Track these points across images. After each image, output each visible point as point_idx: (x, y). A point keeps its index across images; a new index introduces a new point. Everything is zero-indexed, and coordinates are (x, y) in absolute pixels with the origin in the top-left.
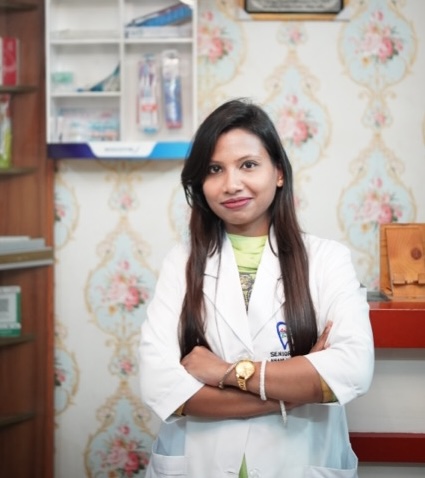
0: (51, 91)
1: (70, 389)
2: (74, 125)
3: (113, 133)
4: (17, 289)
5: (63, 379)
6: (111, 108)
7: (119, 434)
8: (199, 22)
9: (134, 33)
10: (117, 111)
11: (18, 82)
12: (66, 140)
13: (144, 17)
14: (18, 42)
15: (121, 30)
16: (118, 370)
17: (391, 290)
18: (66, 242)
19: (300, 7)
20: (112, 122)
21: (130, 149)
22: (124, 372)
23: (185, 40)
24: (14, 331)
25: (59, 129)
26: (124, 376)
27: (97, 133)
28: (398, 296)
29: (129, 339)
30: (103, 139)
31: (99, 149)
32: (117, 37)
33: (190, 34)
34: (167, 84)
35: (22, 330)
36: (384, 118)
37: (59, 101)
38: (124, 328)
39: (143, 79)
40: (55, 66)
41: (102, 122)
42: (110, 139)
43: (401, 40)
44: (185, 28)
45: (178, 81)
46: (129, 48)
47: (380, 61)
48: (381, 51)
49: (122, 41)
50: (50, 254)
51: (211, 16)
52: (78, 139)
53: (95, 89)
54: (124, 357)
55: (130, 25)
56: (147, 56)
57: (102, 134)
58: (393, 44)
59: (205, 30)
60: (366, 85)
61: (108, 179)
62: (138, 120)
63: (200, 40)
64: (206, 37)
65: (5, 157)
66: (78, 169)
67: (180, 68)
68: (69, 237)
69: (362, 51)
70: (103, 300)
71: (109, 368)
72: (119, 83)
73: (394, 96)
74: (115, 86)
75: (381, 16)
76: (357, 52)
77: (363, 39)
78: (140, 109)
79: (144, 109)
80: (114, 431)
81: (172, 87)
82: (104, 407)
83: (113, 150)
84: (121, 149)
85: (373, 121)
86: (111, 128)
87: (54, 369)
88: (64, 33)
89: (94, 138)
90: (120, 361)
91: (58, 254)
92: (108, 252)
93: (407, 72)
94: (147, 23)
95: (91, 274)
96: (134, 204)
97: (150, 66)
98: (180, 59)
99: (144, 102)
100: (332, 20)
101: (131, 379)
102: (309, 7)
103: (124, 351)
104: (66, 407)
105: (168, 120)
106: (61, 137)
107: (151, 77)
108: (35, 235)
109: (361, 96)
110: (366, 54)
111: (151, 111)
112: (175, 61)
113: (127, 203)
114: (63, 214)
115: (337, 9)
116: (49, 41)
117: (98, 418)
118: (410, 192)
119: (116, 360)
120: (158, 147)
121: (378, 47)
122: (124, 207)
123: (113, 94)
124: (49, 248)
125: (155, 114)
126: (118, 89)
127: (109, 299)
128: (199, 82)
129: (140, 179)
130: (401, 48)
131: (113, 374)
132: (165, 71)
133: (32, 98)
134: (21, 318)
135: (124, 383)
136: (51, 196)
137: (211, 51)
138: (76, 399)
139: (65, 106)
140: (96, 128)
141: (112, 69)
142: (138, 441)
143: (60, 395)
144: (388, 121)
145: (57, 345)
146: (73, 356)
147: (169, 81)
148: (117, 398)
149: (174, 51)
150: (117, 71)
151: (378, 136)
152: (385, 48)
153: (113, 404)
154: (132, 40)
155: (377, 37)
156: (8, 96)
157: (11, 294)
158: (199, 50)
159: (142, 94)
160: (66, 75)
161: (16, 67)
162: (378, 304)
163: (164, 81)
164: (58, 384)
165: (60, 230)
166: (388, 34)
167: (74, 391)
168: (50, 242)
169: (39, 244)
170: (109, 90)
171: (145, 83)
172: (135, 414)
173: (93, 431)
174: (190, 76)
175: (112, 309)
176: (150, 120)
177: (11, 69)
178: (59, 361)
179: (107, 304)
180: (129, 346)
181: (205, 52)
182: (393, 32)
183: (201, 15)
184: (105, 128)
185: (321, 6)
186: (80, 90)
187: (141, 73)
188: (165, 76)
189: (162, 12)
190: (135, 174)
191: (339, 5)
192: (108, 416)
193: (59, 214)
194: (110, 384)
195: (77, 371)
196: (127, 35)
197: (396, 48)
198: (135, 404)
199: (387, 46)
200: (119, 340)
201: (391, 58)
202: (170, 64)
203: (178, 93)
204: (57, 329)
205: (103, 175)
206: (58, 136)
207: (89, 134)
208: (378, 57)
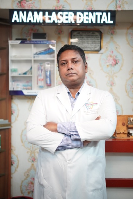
0: (11, 74)
1: (16, 166)
2: (18, 85)
3: (30, 87)
5: (14, 163)
6: (29, 79)
7: (31, 180)
9: (36, 57)
10: (31, 81)
12: (15, 89)
15: (33, 56)
16: (31, 161)
17: (116, 135)
18: (15, 121)
19: (88, 49)
20: (30, 84)
21: (35, 92)
23: (52, 59)
25: (13, 86)
26: (32, 162)
27: (25, 88)
28: (118, 137)
29: (34, 151)
30: (27, 89)
31: (26, 92)
32: (31, 58)
33: (54, 57)
34: (47, 73)
35: (1, 148)
36: (113, 83)
37: (13, 77)
38: (33, 148)
39: (39, 71)
40: (12, 66)
41: (26, 84)
42: (29, 89)
43: (119, 60)
44: (52, 55)
45: (50, 72)
46: (35, 61)
48: (112, 63)
49: (33, 59)
50: (10, 125)
52: (19, 89)
53: (25, 74)
54: (33, 157)
55: (35, 54)
56: (41, 64)
58: (116, 61)
60: (108, 73)
61: (28, 102)
62: (37, 84)
66: (19, 99)
67: (51, 67)
68: (16, 120)
71: (28, 160)
73: (116, 77)
74: (31, 73)
75: (112, 52)
76: (105, 63)
77: (107, 59)
78: (38, 80)
79: (39, 80)
80: (29, 179)
81: (48, 73)
82: (27, 172)
83: (30, 92)
84: (33, 92)
85: (110, 85)
86: (29, 86)
87: (11, 160)
88: (15, 56)
89: (24, 89)
90: (31, 158)
91: (12, 125)
93: (120, 69)
94: (40, 53)
95: (23, 131)
97: (42, 67)
98: (51, 65)
99: (39, 78)
100: (97, 53)
101: (35, 164)
102: (90, 49)
103: (33, 155)
104: (15, 172)
105: (47, 83)
106: (13, 89)
107: (42, 70)
108: (5, 119)
109: (106, 77)
110: (108, 64)
111: (42, 81)
112: (49, 65)
114: (14, 112)
115: (99, 50)
116: (10, 59)
117: (25, 175)
118: (121, 106)
119: (30, 157)
121: (111, 62)
123: (30, 75)
124: (10, 123)
125: (43, 82)
126: (31, 74)
128: (57, 72)
130: (119, 62)
131: (29, 162)
132: (46, 68)
133: (5, 76)
134: (1, 144)
135: (33, 165)
136: (10, 107)
138: (18, 170)
139: (15, 79)
140: (24, 86)
141: (29, 68)
143: (13, 168)
144: (114, 84)
145: (12, 153)
146: (17, 156)
147: (47, 71)
148: (31, 169)
149: (49, 62)
150: (31, 68)
151: (111, 89)
152: (114, 62)
153: (29, 171)
154: (36, 59)
155: (111, 58)
159: (39, 76)
160: (16, 69)
162: (112, 139)
163: (46, 72)
164: (12, 165)
165: (13, 117)
166: (115, 58)
167: (17, 167)
168: (10, 121)
169: (6, 122)
170: (29, 74)
171: (40, 72)
173: (23, 179)
174: (54, 70)
176: (41, 83)
178: (12, 158)
180: (34, 153)
182: (116, 57)
184: (27, 86)
185: (94, 49)
186: (20, 74)
187: (39, 69)
188: (46, 70)
189: (45, 50)
192: (28, 175)
193: (13, 112)
194: (29, 165)
195: (18, 161)
196: (34, 57)
197: (117, 62)
199: (114, 61)
200: (31, 151)
201: (115, 65)
203: (50, 75)
204: (12, 148)
205: (26, 100)
206: (13, 88)
207: (22, 88)
208: (111, 65)
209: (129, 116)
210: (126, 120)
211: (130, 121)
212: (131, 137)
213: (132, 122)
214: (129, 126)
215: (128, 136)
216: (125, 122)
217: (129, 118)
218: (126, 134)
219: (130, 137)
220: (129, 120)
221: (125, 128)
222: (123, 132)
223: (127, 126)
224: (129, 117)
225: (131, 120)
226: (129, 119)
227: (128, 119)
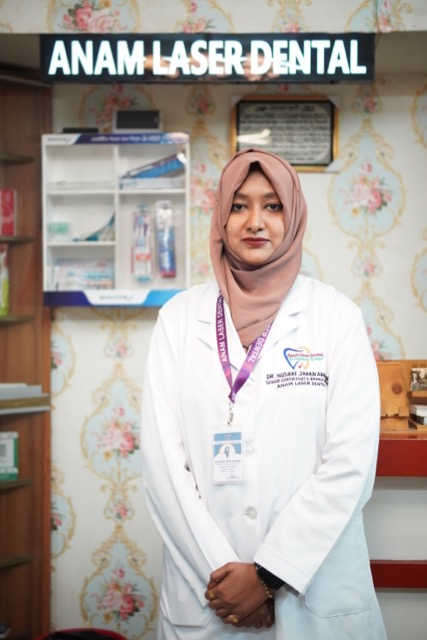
0: (48, 241)
1: (66, 533)
2: (70, 274)
3: (108, 282)
4: (15, 435)
5: (60, 523)
6: (107, 257)
7: (115, 577)
8: (192, 175)
9: (128, 185)
10: (112, 260)
11: (16, 232)
12: (62, 288)
13: (139, 168)
14: (15, 193)
15: (116, 182)
16: (114, 515)
18: (63, 390)
19: (291, 159)
20: (107, 271)
21: (125, 297)
22: (119, 516)
23: (178, 191)
24: (11, 475)
25: (54, 278)
26: (119, 521)
27: (92, 282)
29: (123, 484)
30: (98, 287)
31: (95, 297)
32: (112, 188)
33: (183, 185)
34: (161, 234)
35: (19, 475)
36: (373, 268)
37: (56, 250)
38: (119, 474)
39: (137, 230)
40: (51, 216)
41: (98, 271)
42: (105, 287)
43: (390, 191)
44: (177, 179)
45: (172, 231)
46: (124, 198)
47: (369, 211)
48: (370, 202)
49: (116, 192)
50: (47, 401)
51: (204, 168)
52: (75, 288)
53: (93, 238)
54: (120, 502)
55: (124, 177)
56: (142, 207)
57: (97, 283)
58: (382, 195)
59: (198, 182)
60: (356, 236)
61: (103, 327)
62: (132, 270)
63: (192, 191)
64: (199, 189)
65: (3, 305)
66: (75, 318)
67: (174, 218)
68: (65, 385)
69: (352, 202)
70: (99, 446)
71: (105, 512)
72: (114, 233)
73: (383, 246)
74: (110, 236)
75: (370, 168)
76: (346, 203)
77: (352, 190)
78: (135, 259)
79: (138, 258)
80: (109, 575)
81: (166, 238)
82: (100, 551)
83: (108, 298)
84: (116, 297)
85: (362, 271)
86: (106, 277)
87: (51, 514)
88: (60, 184)
89: (89, 286)
90: (115, 505)
91: (55, 401)
92: (104, 398)
93: (396, 222)
94: (142, 174)
95: (87, 421)
96: (129, 352)
97: (145, 216)
98: (173, 209)
99: (138, 251)
100: (322, 172)
101: (126, 524)
102: (299, 159)
103: (119, 496)
104: (63, 551)
105: (162, 269)
106: (57, 286)
108: (33, 382)
109: (350, 246)
110: (356, 205)
111: (146, 261)
112: (169, 212)
113: (122, 351)
114: (60, 362)
115: (327, 161)
116: (46, 192)
117: (94, 562)
118: (399, 340)
119: (111, 505)
120: (152, 295)
121: (367, 198)
122: (119, 354)
123: (108, 243)
124: (46, 395)
125: (149, 263)
126: (113, 239)
127: (104, 445)
128: (192, 234)
129: (135, 328)
130: (390, 199)
131: (108, 518)
132: (158, 221)
133: (30, 248)
134: (18, 463)
135: (119, 528)
136: (47, 344)
137: (204, 202)
138: (72, 543)
139: (64, 256)
140: (92, 278)
141: (107, 219)
142: (133, 583)
143: (57, 539)
144: (376, 271)
145: (53, 490)
146: (69, 501)
147: (162, 231)
148: (113, 542)
149: (167, 202)
150: (112, 221)
151: (367, 285)
152: (373, 199)
153: (108, 548)
154: (127, 191)
155: (366, 188)
156: (6, 246)
157: (8, 439)
158: (192, 202)
159: (137, 244)
160: (61, 225)
161: (14, 217)
163: (157, 232)
164: (55, 528)
165: (57, 378)
166: (377, 185)
167: (70, 536)
168: (47, 388)
169: (36, 391)
170: (105, 240)
171: (139, 233)
172: (130, 558)
173: (89, 575)
174: (183, 227)
175: (107, 455)
176: (144, 269)
177: (8, 220)
178: (55, 506)
179: (103, 450)
180: (124, 491)
181: (198, 203)
182: (382, 183)
183: (193, 166)
184: (101, 277)
185: (312, 159)
186: (76, 240)
187: (137, 223)
188: (161, 227)
189: (156, 164)
190: (130, 323)
191: (329, 157)
192: (104, 560)
193: (55, 361)
194: (106, 528)
195: (73, 515)
196: (121, 186)
197: (385, 199)
198: (130, 547)
199: (376, 197)
200: (115, 485)
201: (380, 208)
202: (164, 214)
203: (172, 242)
204: (53, 474)
205: (99, 324)
206: (55, 284)
207: (85, 283)
208: (367, 208)
209: (415, 364)
210: (406, 375)
211: (418, 378)
212: (420, 429)
213: (423, 383)
214: (416, 394)
215: (412, 426)
216: (401, 382)
217: (414, 370)
218: (403, 418)
219: (415, 427)
220: (415, 375)
221: (401, 400)
222: (396, 412)
223: (409, 395)
224: (416, 366)
225: (422, 376)
226: (416, 372)
227: (412, 372)
